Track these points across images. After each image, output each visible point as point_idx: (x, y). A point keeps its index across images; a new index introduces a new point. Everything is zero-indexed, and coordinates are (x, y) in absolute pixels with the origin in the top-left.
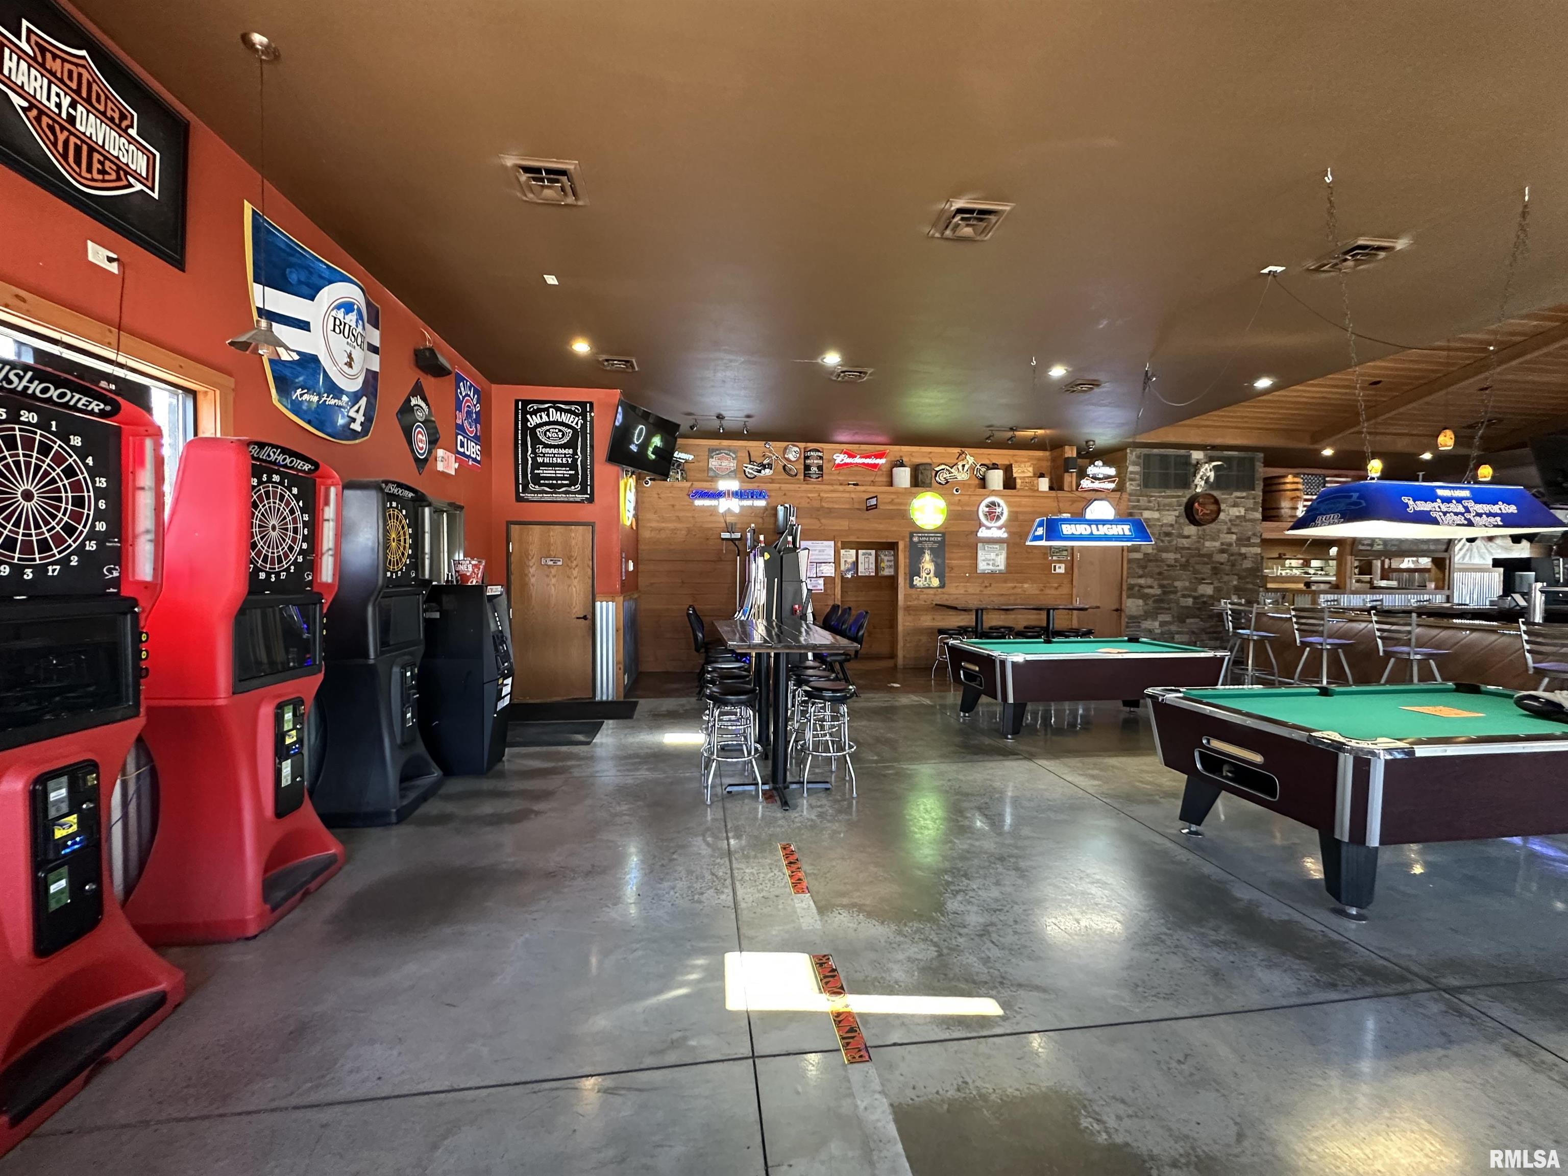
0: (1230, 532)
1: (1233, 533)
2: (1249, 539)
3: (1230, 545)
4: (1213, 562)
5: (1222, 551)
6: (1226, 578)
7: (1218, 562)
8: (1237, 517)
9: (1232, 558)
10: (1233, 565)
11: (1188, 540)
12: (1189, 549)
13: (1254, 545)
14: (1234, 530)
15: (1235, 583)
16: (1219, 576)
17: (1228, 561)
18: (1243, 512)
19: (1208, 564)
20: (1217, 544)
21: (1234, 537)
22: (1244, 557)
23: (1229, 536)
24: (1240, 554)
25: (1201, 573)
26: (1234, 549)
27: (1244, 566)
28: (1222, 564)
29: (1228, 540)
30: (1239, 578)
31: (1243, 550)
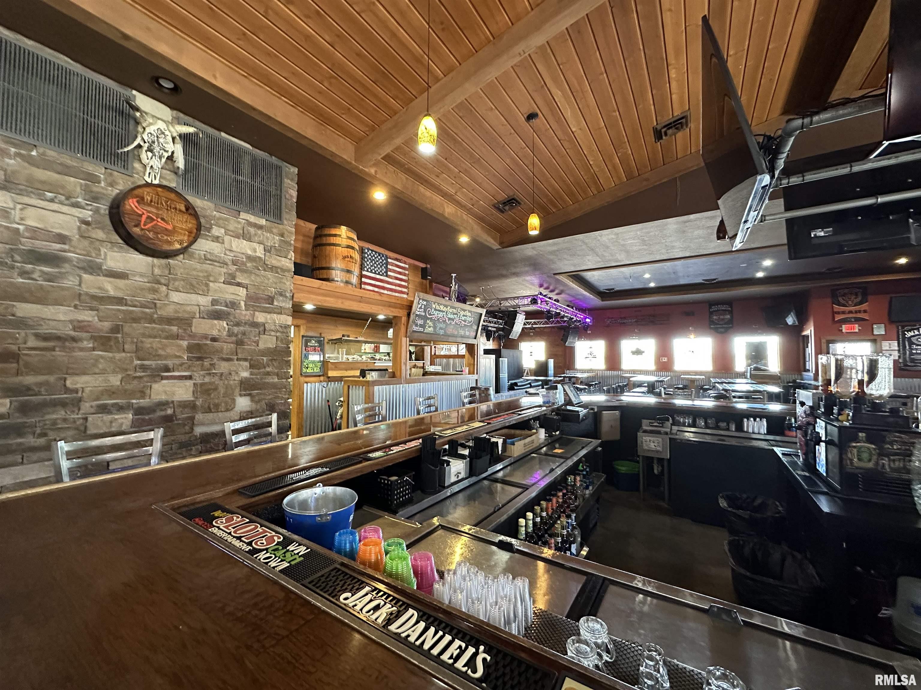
0: (231, 281)
1: (239, 285)
2: (271, 300)
3: (233, 305)
4: (192, 336)
5: (217, 315)
6: (223, 367)
7: (205, 337)
8: (250, 258)
9: (236, 329)
10: (240, 343)
11: (121, 283)
12: (120, 301)
13: (280, 311)
14: (240, 279)
15: (245, 374)
16: (206, 363)
17: (230, 334)
18: (260, 252)
19: (177, 337)
20: (204, 301)
21: (242, 292)
22: (262, 329)
23: (232, 289)
24: (255, 325)
25: (159, 357)
26: (243, 313)
27: (262, 346)
28: (214, 340)
29: (229, 297)
30: (251, 366)
31: (260, 317)
